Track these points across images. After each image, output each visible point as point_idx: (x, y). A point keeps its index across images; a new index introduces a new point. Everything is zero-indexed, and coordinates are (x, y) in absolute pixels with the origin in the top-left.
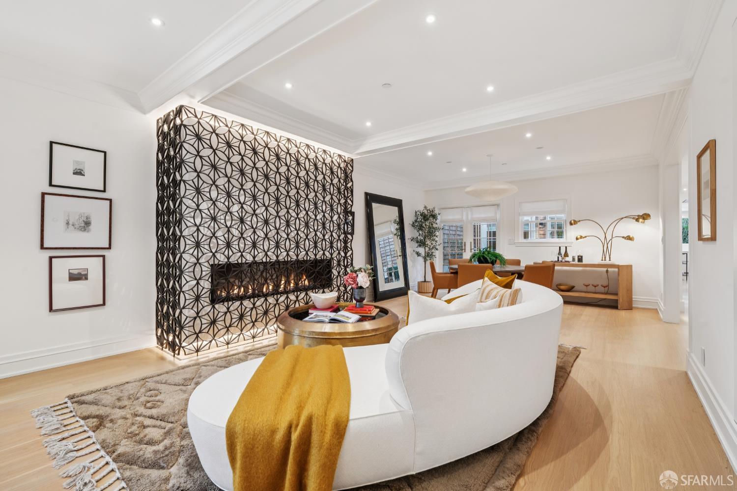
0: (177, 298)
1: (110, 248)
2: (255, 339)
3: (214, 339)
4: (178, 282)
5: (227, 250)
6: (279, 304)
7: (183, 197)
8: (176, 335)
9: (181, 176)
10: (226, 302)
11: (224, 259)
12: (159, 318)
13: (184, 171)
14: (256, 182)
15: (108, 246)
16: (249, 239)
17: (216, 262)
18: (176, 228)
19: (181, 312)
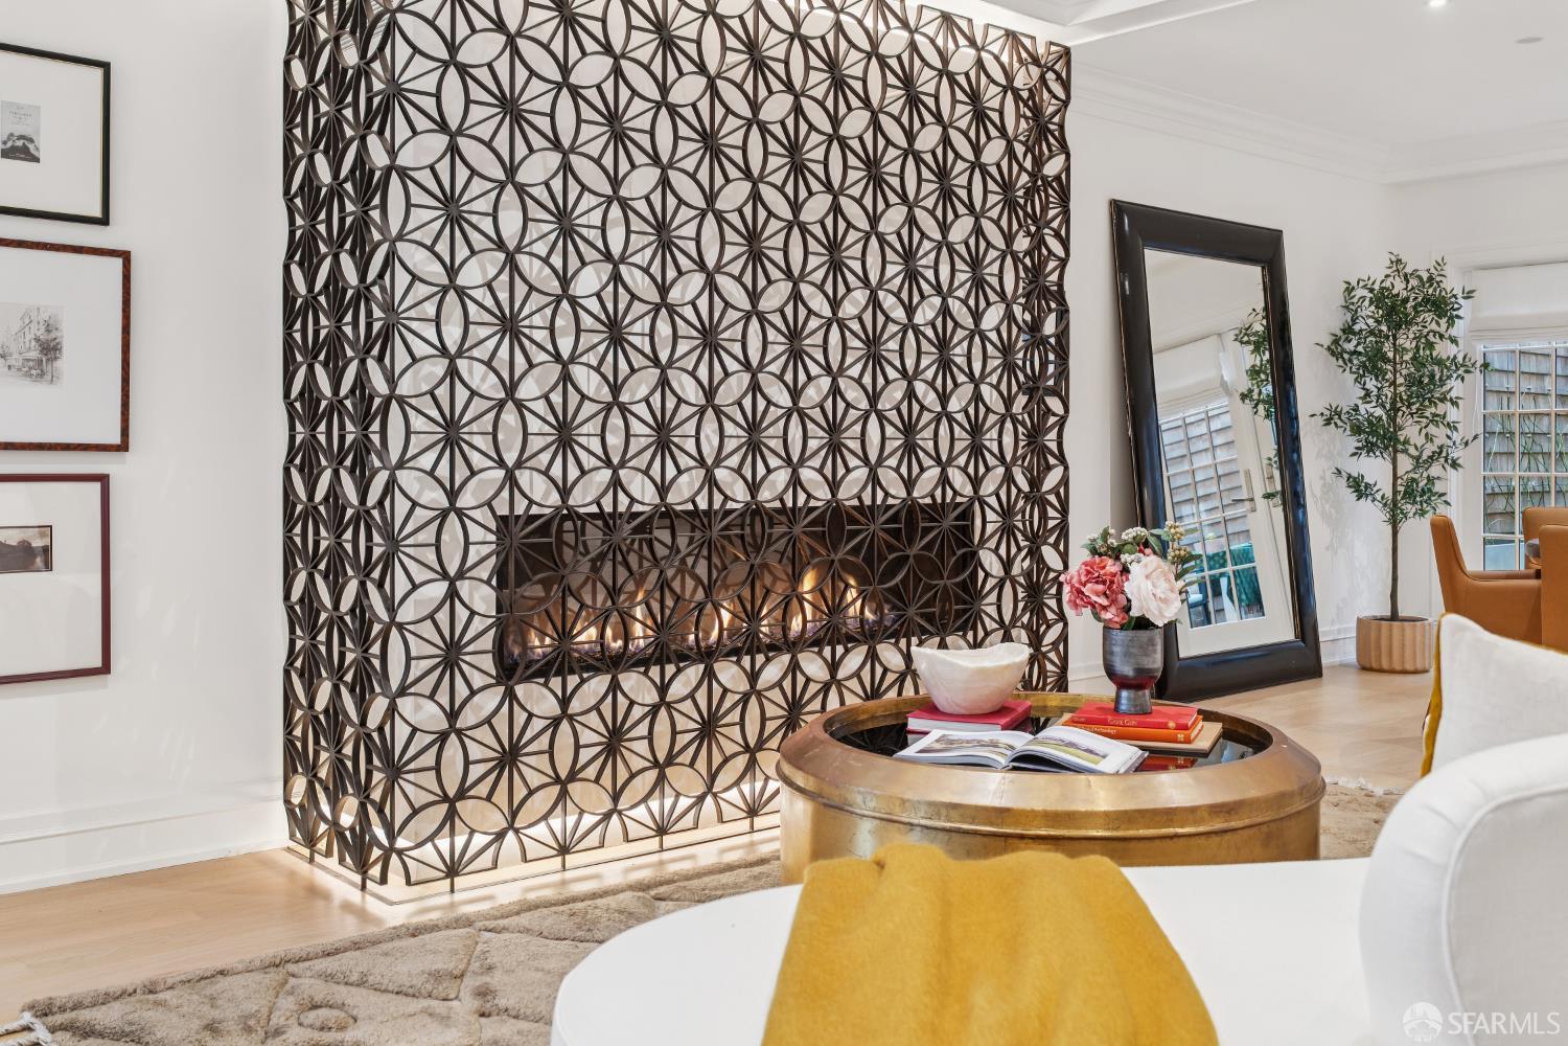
0: (376, 649)
1: (123, 447)
2: (669, 840)
3: (511, 826)
4: (380, 585)
5: (559, 460)
6: (759, 694)
7: (401, 237)
8: (373, 802)
9: (392, 153)
10: (556, 675)
11: (547, 494)
12: (298, 732)
13: (402, 131)
14: (671, 165)
15: (116, 440)
16: (641, 410)
17: (520, 507)
18: (371, 364)
19: (392, 710)
